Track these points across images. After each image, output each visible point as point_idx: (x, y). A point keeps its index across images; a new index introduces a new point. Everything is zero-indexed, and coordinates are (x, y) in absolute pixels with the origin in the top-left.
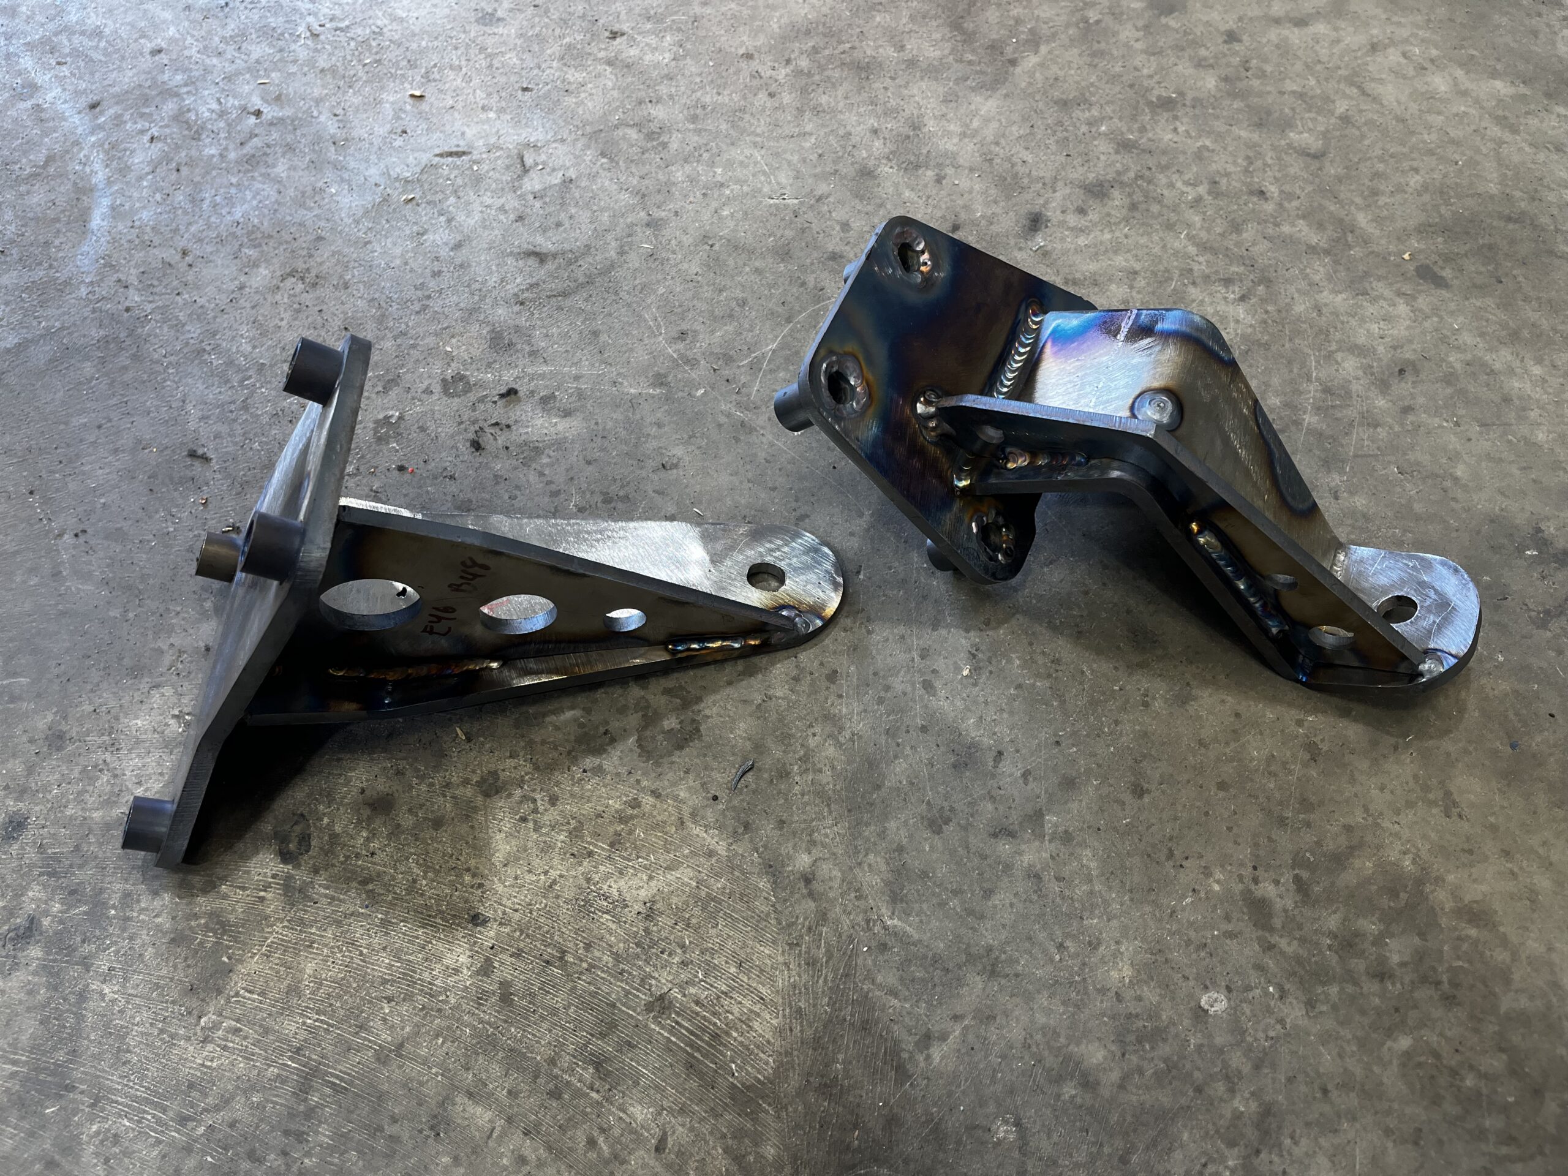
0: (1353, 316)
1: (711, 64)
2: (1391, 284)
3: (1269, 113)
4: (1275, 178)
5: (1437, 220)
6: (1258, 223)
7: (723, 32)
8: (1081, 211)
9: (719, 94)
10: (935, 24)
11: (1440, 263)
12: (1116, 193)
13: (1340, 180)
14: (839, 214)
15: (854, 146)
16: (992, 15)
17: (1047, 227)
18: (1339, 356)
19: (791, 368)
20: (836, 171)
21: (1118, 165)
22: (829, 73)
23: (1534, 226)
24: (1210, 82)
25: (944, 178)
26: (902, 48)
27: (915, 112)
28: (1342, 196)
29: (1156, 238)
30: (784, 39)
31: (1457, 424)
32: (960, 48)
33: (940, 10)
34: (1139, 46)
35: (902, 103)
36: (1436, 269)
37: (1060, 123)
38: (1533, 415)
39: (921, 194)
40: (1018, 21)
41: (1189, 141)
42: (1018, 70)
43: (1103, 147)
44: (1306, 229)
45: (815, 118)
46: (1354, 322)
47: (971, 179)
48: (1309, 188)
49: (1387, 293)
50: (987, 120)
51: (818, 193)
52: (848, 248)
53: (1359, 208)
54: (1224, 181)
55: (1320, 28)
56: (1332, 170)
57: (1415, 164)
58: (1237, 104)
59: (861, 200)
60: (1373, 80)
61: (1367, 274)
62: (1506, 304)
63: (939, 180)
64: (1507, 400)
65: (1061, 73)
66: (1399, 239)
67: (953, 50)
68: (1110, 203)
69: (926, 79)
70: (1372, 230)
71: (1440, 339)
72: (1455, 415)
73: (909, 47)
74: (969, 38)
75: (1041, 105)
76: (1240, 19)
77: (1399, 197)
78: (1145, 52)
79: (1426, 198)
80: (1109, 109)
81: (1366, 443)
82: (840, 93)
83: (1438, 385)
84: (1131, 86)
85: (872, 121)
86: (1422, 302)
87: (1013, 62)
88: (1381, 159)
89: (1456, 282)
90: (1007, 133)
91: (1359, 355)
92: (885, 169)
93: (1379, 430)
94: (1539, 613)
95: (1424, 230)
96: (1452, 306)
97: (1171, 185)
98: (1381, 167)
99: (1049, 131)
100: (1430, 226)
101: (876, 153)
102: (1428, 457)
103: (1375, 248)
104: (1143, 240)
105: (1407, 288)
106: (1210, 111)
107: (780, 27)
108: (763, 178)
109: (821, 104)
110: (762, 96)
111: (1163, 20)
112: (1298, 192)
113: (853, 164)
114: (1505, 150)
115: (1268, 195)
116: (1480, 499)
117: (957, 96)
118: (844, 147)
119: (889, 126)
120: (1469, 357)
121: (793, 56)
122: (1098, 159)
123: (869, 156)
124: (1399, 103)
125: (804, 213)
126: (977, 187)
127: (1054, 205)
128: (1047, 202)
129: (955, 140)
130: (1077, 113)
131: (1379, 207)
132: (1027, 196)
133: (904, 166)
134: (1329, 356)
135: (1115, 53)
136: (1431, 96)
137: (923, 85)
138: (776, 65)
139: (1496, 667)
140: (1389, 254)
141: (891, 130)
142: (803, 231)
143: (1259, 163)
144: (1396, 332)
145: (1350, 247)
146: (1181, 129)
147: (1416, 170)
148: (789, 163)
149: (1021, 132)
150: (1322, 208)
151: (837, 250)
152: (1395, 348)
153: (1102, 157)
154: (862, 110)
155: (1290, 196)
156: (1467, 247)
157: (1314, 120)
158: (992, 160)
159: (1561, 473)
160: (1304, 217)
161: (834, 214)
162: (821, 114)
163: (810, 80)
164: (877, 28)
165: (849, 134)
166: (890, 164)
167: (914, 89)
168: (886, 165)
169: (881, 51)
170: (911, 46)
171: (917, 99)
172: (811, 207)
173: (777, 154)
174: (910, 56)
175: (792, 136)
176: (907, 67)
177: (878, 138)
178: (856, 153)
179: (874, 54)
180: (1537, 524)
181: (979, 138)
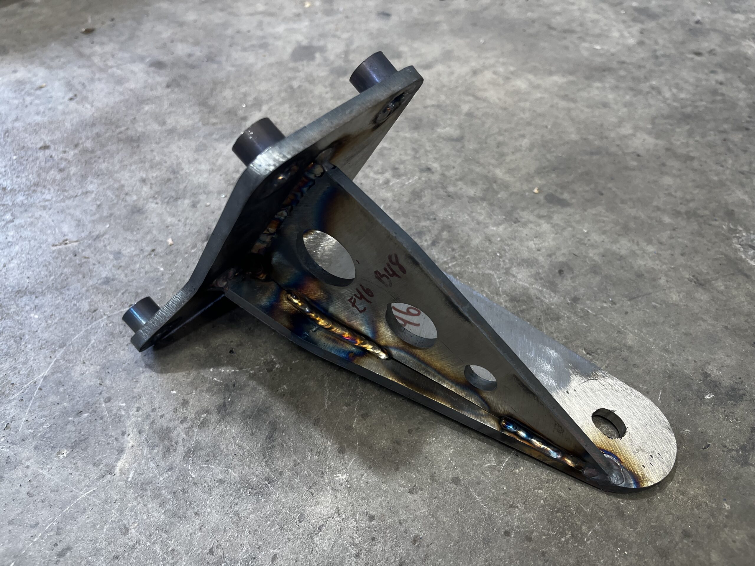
0: (514, 239)
1: (15, 157)
2: (532, 212)
3: (420, 120)
4: (435, 158)
5: (547, 164)
6: (432, 190)
7: (27, 135)
9: (18, 177)
10: (187, 105)
11: (559, 190)
13: (477, 151)
14: (115, 246)
15: (126, 194)
16: (228, 93)
18: (514, 270)
19: (61, 390)
20: (111, 215)
22: (109, 148)
23: (609, 154)
25: (198, 203)
26: (164, 123)
27: (175, 162)
28: (482, 161)
30: (75, 131)
31: (614, 303)
32: (206, 116)
33: (191, 97)
34: (328, 96)
35: (165, 158)
36: (557, 195)
38: (662, 281)
39: (180, 218)
40: (245, 95)
44: (464, 187)
45: (95, 181)
46: (516, 244)
47: (219, 200)
48: (459, 160)
49: (532, 218)
50: (229, 158)
51: (95, 234)
52: (119, 272)
53: (495, 166)
54: (402, 167)
55: (440, 68)
56: (471, 146)
57: (522, 132)
59: (132, 232)
60: (480, 90)
61: (514, 208)
62: (611, 208)
63: (194, 205)
64: (640, 276)
66: (527, 180)
67: (202, 119)
69: (182, 140)
70: (508, 178)
71: (578, 242)
72: (609, 296)
73: (169, 121)
74: (212, 110)
77: (518, 155)
78: (332, 98)
79: (535, 151)
81: (555, 335)
82: (117, 158)
83: (589, 276)
85: (141, 174)
86: (557, 219)
87: (245, 119)
88: (500, 133)
89: (574, 201)
91: (528, 266)
92: (152, 206)
93: (562, 322)
94: (737, 451)
95: (541, 172)
96: (577, 217)
97: (366, 177)
98: (501, 138)
100: (544, 168)
101: (144, 196)
102: (602, 335)
103: (514, 190)
105: (543, 212)
107: (72, 125)
108: (49, 232)
109: (101, 170)
110: (53, 172)
111: (341, 79)
112: (452, 164)
113: (125, 207)
114: (574, 114)
115: (434, 170)
116: (653, 361)
117: (205, 146)
118: (118, 196)
119: (155, 175)
120: (602, 250)
121: (80, 142)
123: (139, 199)
124: (500, 99)
125: (83, 251)
129: (206, 175)
131: (507, 163)
133: (167, 200)
134: (507, 272)
135: (313, 102)
136: (517, 92)
137: (180, 144)
138: (67, 149)
140: (524, 191)
141: (156, 177)
142: (81, 266)
143: (422, 151)
144: (546, 244)
145: (497, 193)
147: (523, 136)
148: (72, 216)
150: (471, 171)
151: (110, 275)
152: (550, 256)
154: (133, 168)
155: (448, 168)
156: (572, 176)
157: (451, 119)
159: (701, 322)
160: (461, 179)
161: (108, 247)
162: (100, 177)
163: (92, 155)
164: (145, 114)
165: (122, 186)
166: (155, 201)
167: (174, 147)
168: (152, 202)
169: (149, 127)
170: (171, 121)
171: (176, 153)
172: (89, 246)
173: (63, 211)
174: (170, 127)
175: (76, 196)
176: (168, 135)
177: (146, 184)
178: (128, 198)
179: (143, 130)
180: (702, 370)
181: (223, 170)
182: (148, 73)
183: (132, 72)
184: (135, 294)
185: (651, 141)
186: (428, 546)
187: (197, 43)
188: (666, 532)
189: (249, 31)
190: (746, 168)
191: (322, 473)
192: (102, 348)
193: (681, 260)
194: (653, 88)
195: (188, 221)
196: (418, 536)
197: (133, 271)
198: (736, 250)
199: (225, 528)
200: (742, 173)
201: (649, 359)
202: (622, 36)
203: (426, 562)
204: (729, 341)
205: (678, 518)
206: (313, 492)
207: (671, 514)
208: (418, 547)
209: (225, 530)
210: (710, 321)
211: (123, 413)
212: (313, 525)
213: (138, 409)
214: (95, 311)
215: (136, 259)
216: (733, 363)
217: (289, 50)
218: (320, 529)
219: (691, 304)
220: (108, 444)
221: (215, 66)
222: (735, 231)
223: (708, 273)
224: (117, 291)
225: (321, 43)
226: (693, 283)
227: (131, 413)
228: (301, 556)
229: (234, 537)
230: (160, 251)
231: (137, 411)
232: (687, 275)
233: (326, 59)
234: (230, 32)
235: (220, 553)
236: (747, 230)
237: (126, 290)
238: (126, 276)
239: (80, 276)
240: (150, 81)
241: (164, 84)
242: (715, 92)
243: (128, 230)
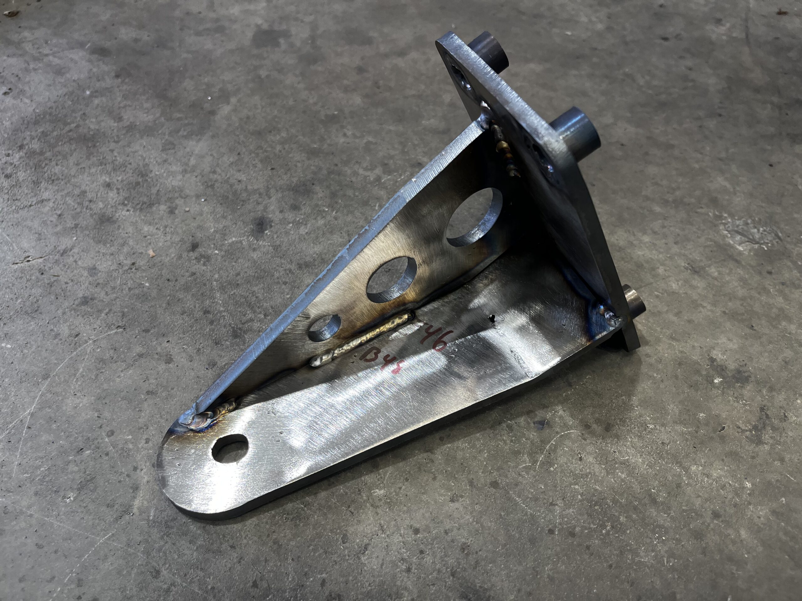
3: (403, 112)
4: (424, 152)
8: (295, 208)
10: (144, 98)
12: (317, 188)
14: (87, 261)
15: (90, 201)
16: (188, 84)
17: (271, 226)
19: (54, 426)
20: (76, 226)
21: (312, 168)
22: (59, 148)
24: (357, 100)
25: (176, 208)
26: (120, 119)
27: (141, 164)
29: (357, 214)
30: (16, 131)
32: (168, 111)
33: (147, 88)
34: (301, 86)
35: (128, 159)
37: (260, 147)
38: (661, 270)
39: (158, 226)
40: (209, 85)
41: (357, 141)
42: (218, 117)
43: (297, 156)
45: (50, 187)
47: (199, 204)
50: (202, 157)
51: (62, 247)
52: (98, 290)
54: (391, 162)
55: (414, 55)
58: (380, 110)
59: (105, 244)
63: (172, 211)
64: (639, 266)
65: (251, 114)
67: (163, 113)
68: (315, 196)
69: (145, 137)
73: (125, 117)
74: (173, 103)
75: (242, 138)
76: (363, 58)
78: (306, 89)
80: (293, 131)
82: (72, 160)
84: (304, 112)
85: (104, 178)
87: (213, 113)
90: (220, 162)
92: (122, 213)
94: (751, 431)
97: (355, 174)
99: (253, 155)
101: (112, 202)
104: (349, 218)
106: (365, 118)
108: (6, 248)
109: (55, 174)
111: (312, 67)
113: (91, 216)
116: (663, 349)
117: (173, 144)
118: (80, 204)
119: (120, 178)
121: (25, 143)
122: (296, 166)
123: (106, 206)
125: (50, 268)
126: (206, 209)
127: (272, 208)
128: (266, 208)
129: (180, 177)
130: (270, 137)
132: (249, 207)
133: (139, 206)
135: (286, 93)
137: (143, 142)
138: (10, 152)
139: (749, 494)
141: (122, 181)
142: (51, 285)
143: (410, 145)
146: (349, 133)
148: (30, 229)
149: (231, 160)
151: (88, 294)
153: (299, 165)
154: (93, 170)
157: (434, 110)
158: (214, 185)
159: (701, 309)
161: (80, 263)
162: (56, 182)
163: (42, 158)
164: (96, 108)
165: (84, 192)
166: (126, 209)
167: (136, 146)
168: (123, 210)
169: (103, 124)
170: (128, 116)
171: (140, 153)
172: (57, 262)
173: (18, 224)
174: (128, 123)
175: (31, 206)
176: (127, 132)
177: (111, 190)
178: (93, 206)
179: (97, 127)
180: (709, 355)
181: (199, 171)
182: (90, 61)
183: (72, 60)
184: (120, 314)
185: (632, 129)
186: (477, 553)
187: (141, 27)
188: (696, 514)
189: (200, 13)
190: (723, 155)
191: (359, 490)
192: (93, 377)
193: (675, 249)
194: (627, 75)
195: (168, 229)
196: (465, 543)
197: (114, 288)
198: (725, 237)
199: (266, 559)
200: (720, 159)
201: (659, 348)
202: (590, 21)
203: (478, 569)
204: (728, 325)
205: (707, 500)
206: (353, 510)
207: (699, 496)
208: (467, 555)
209: (266, 561)
210: (709, 307)
211: (131, 446)
212: (358, 545)
213: (147, 441)
214: (77, 335)
215: (115, 274)
216: (736, 347)
217: (250, 34)
218: (366, 548)
219: (690, 292)
220: (120, 482)
221: (167, 53)
222: (720, 217)
223: (701, 261)
224: (100, 311)
225: (284, 27)
226: (689, 271)
227: (140, 446)
228: (351, 578)
229: (276, 566)
230: (141, 264)
231: (147, 442)
232: (683, 264)
233: (292, 45)
234: (177, 13)
235: (264, 584)
236: (732, 215)
237: (110, 310)
238: (107, 294)
239: (53, 297)
240: (95, 70)
241: (113, 74)
242: (685, 78)
243: (100, 242)
